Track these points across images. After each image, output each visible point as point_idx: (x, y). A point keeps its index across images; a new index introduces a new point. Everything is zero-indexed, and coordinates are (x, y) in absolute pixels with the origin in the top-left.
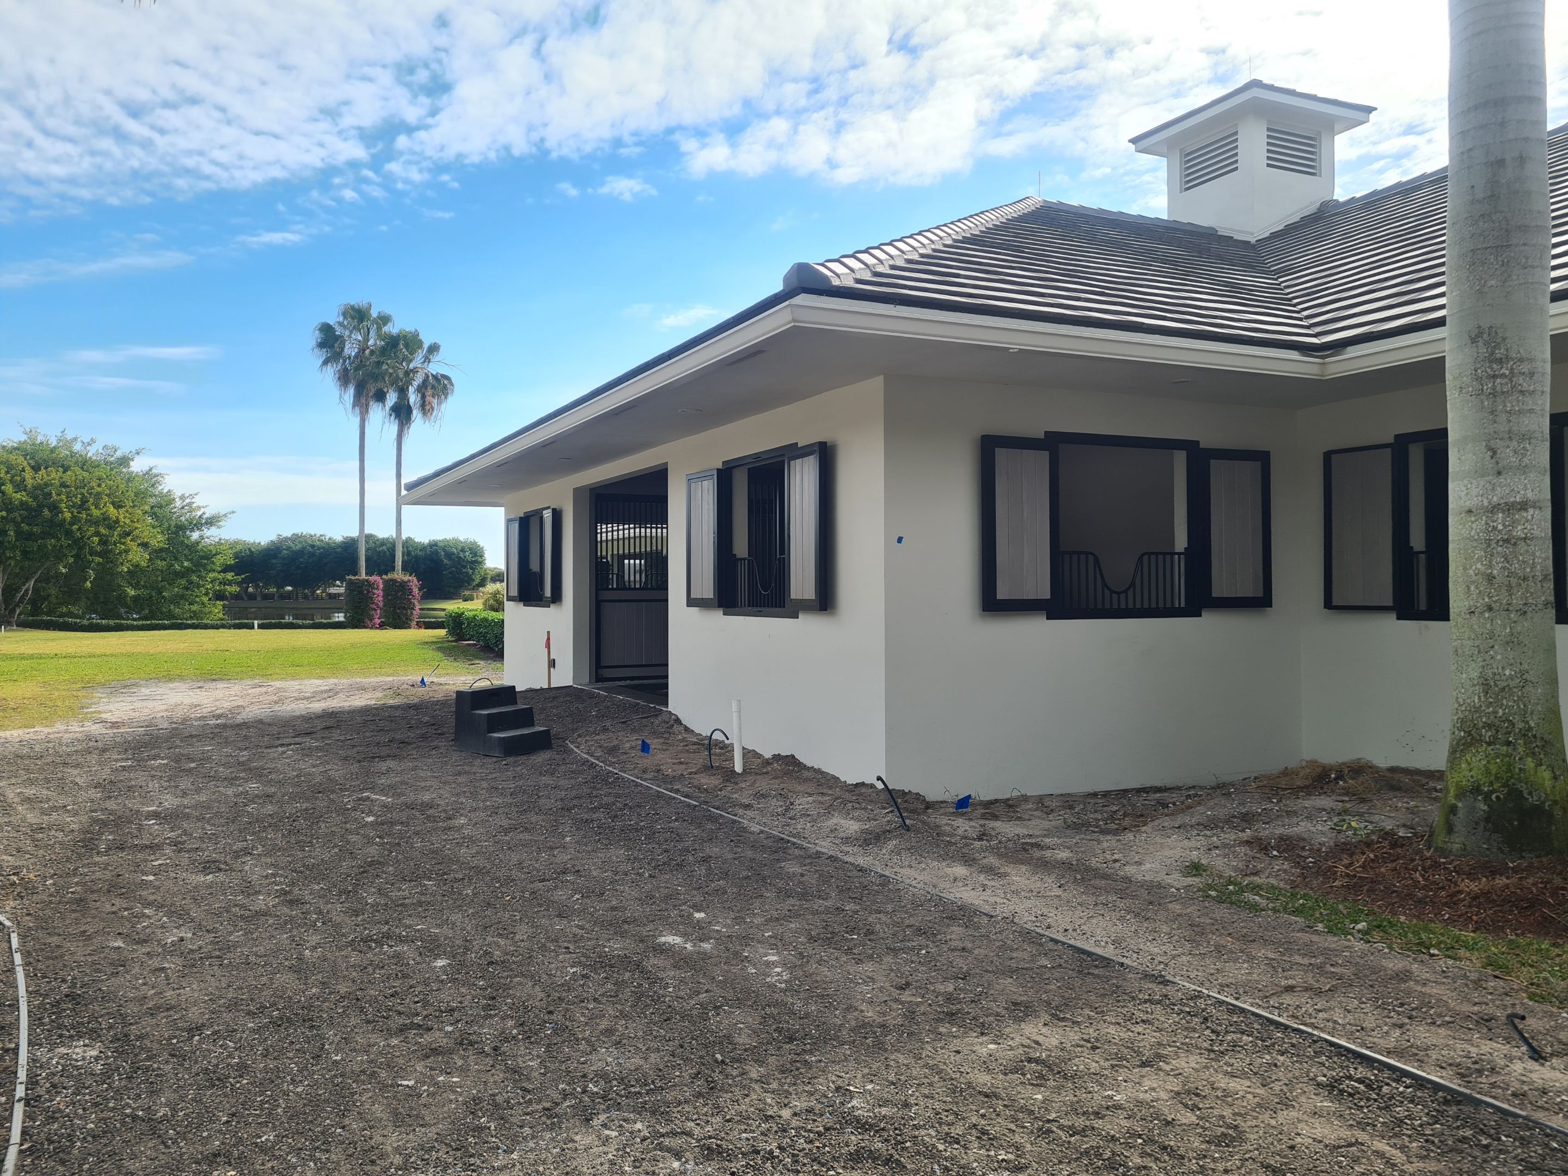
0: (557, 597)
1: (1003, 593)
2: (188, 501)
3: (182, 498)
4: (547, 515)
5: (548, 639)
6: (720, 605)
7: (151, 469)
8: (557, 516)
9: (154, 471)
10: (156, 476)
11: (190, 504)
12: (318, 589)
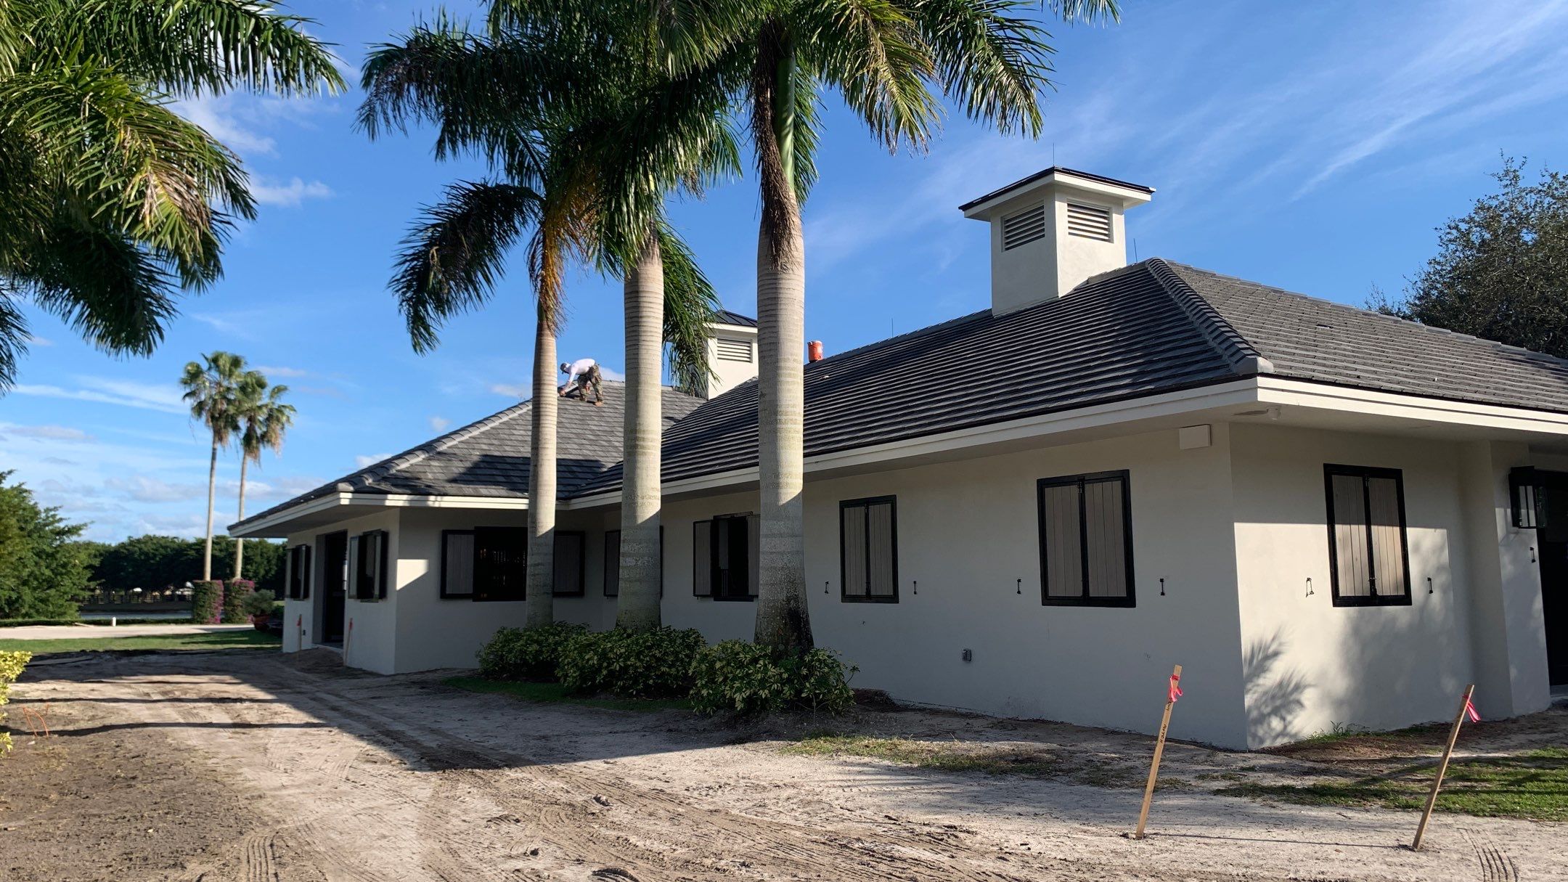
0: (306, 596)
1: (448, 591)
2: (52, 513)
3: (47, 510)
4: (304, 548)
5: (300, 619)
6: (358, 598)
7: (20, 486)
8: (308, 549)
9: (24, 487)
10: (26, 491)
11: (54, 516)
12: (168, 589)
